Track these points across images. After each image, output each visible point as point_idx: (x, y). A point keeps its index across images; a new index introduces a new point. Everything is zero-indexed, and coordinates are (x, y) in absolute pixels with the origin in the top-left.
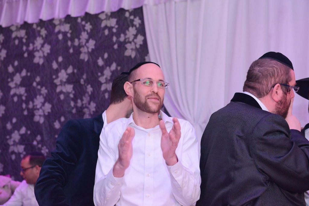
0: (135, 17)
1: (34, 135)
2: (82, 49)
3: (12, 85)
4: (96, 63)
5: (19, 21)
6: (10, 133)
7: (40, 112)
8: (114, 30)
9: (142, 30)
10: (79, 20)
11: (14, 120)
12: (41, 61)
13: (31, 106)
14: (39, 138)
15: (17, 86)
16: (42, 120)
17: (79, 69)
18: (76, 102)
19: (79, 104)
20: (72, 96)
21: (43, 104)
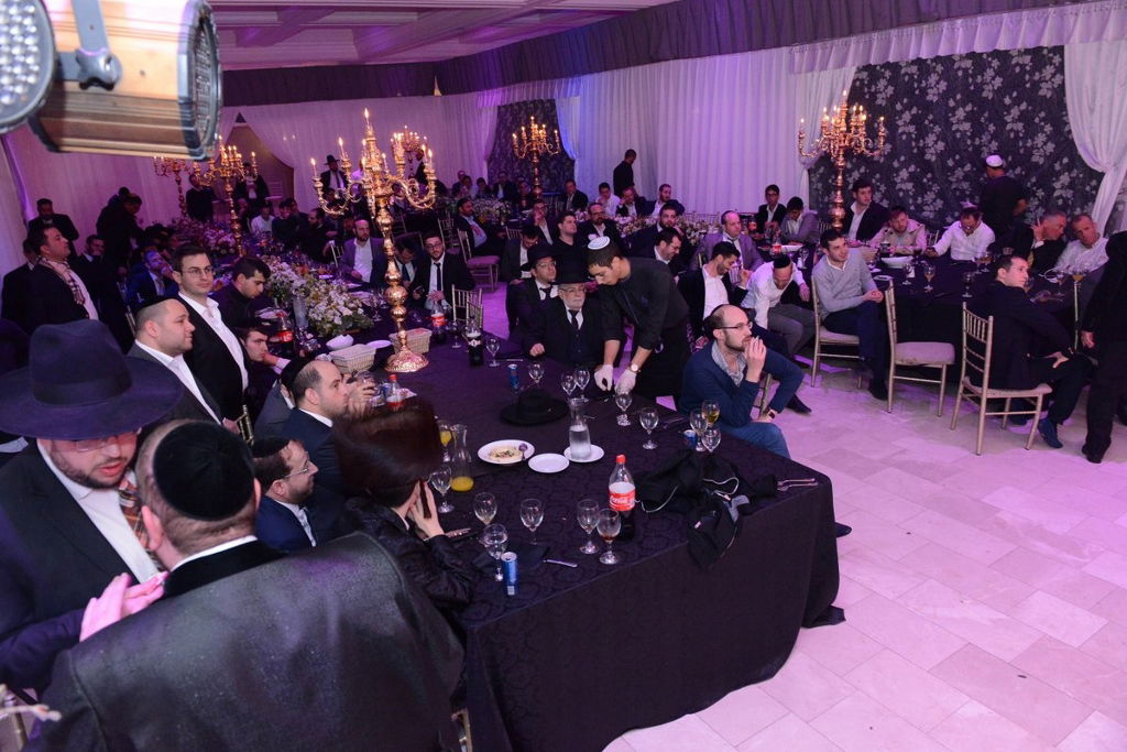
0: (1055, 55)
1: (924, 173)
2: (985, 86)
3: (900, 123)
4: (1002, 101)
5: (912, 57)
6: (897, 171)
7: (932, 150)
8: (1028, 68)
9: (1060, 69)
10: (985, 56)
11: (902, 158)
12: (935, 99)
13: (921, 145)
14: (929, 175)
15: (906, 124)
16: (934, 159)
17: (980, 107)
18: (973, 140)
19: (977, 142)
20: (969, 134)
21: (936, 142)
